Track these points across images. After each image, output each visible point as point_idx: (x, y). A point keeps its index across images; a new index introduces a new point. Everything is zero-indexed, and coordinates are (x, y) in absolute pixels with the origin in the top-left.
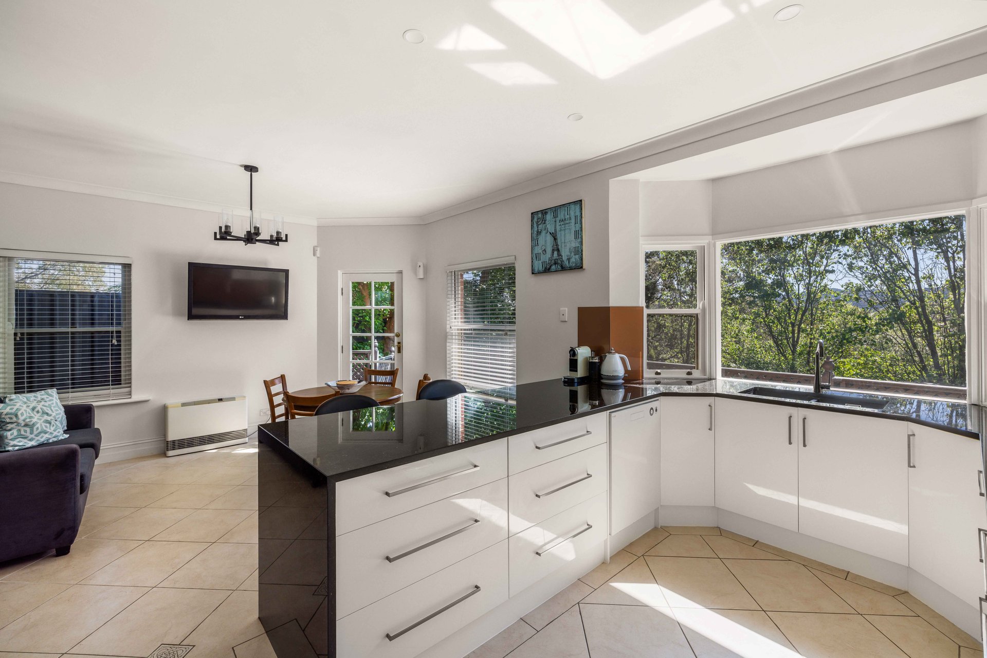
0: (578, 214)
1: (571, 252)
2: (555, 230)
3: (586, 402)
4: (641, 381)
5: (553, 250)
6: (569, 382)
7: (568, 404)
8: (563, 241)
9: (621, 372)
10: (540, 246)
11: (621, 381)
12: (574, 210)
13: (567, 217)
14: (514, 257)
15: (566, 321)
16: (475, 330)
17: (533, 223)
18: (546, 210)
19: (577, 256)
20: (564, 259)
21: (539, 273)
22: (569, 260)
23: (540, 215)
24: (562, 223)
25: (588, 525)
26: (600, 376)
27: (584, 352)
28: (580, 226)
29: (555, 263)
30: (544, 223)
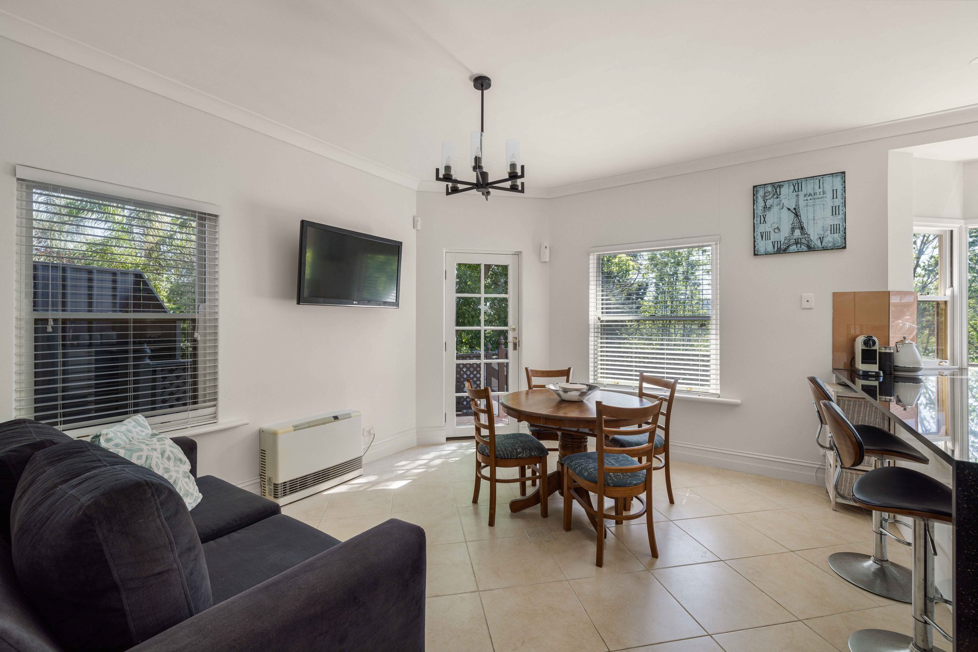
0: (838, 187)
1: (824, 231)
2: (797, 205)
5: (793, 229)
8: (811, 218)
10: (768, 224)
12: (831, 184)
13: (818, 191)
14: (718, 237)
15: (811, 308)
17: (757, 197)
18: (781, 183)
19: (836, 236)
20: (812, 238)
21: (767, 254)
22: (821, 239)
23: (770, 189)
24: (809, 198)
26: (894, 368)
28: (842, 201)
29: (797, 243)
30: (777, 198)
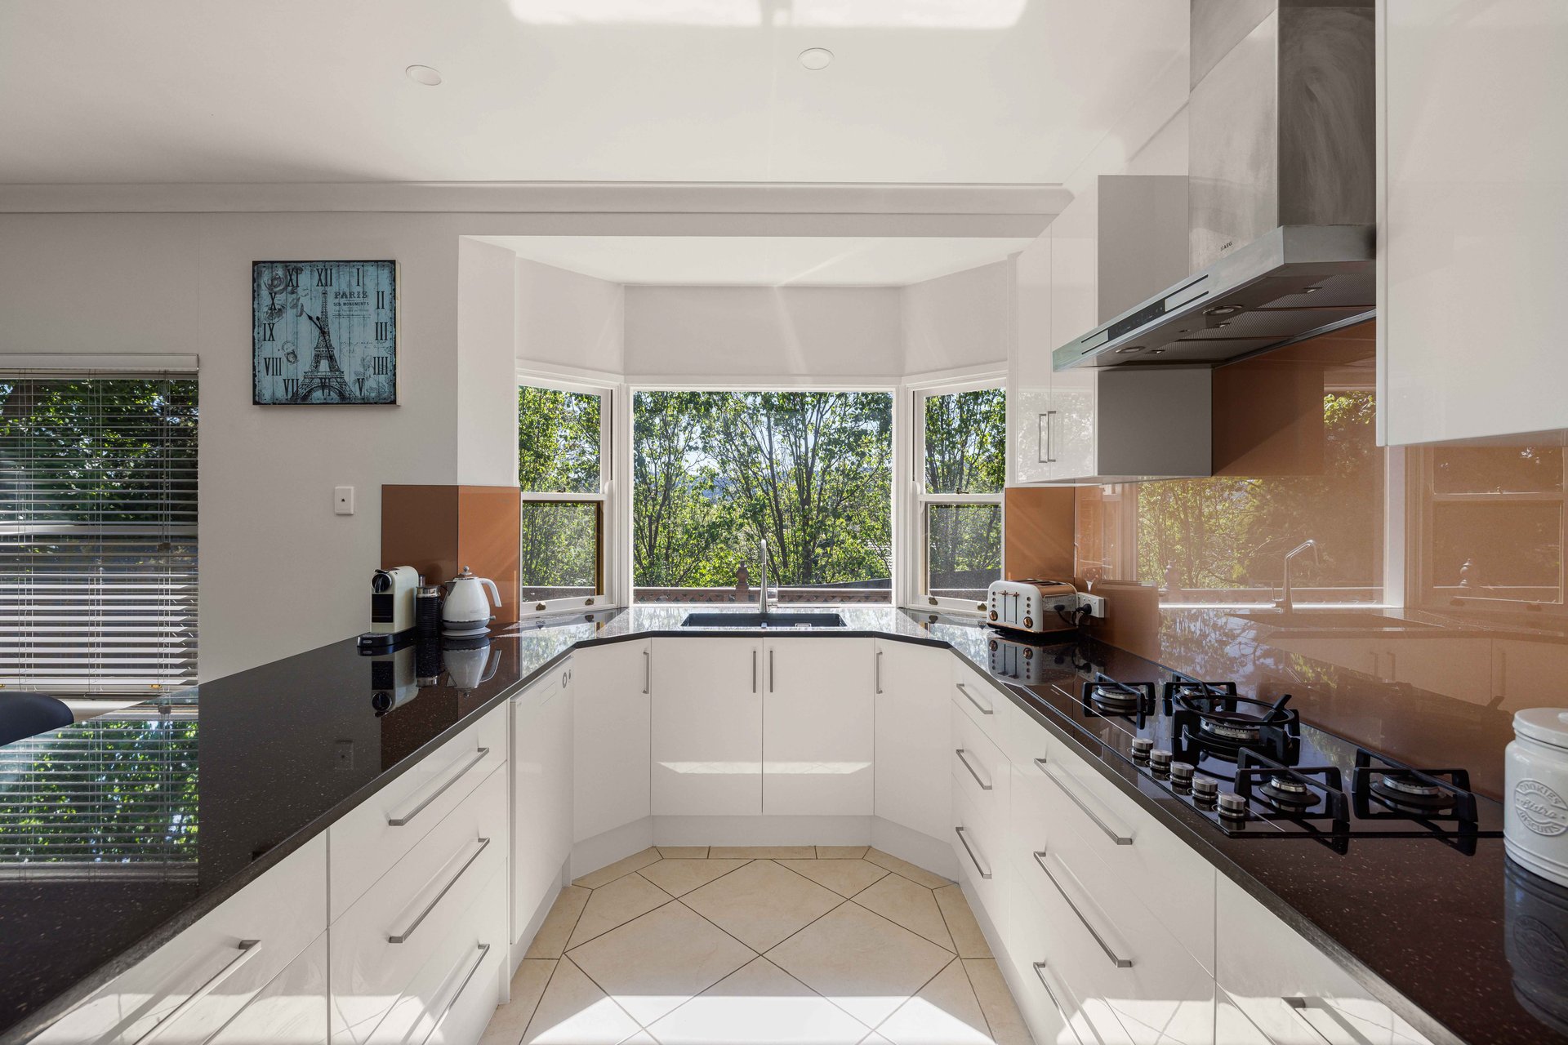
0: (386, 287)
1: (366, 368)
2: (324, 312)
3: (409, 682)
4: (514, 627)
5: (317, 359)
6: (372, 646)
7: (368, 694)
8: (345, 338)
9: (484, 614)
10: (278, 343)
11: (486, 630)
12: (374, 280)
13: (356, 289)
14: (195, 358)
15: (350, 515)
16: (38, 537)
17: (259, 285)
18: (300, 265)
19: (382, 378)
20: (347, 380)
21: (276, 403)
22: (360, 382)
23: (280, 272)
24: (343, 301)
25: (480, 947)
26: (441, 624)
27: (405, 580)
28: (390, 315)
29: (323, 387)
30: (293, 292)
